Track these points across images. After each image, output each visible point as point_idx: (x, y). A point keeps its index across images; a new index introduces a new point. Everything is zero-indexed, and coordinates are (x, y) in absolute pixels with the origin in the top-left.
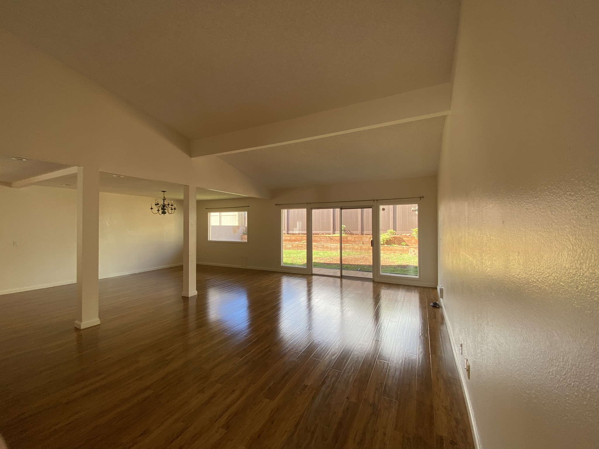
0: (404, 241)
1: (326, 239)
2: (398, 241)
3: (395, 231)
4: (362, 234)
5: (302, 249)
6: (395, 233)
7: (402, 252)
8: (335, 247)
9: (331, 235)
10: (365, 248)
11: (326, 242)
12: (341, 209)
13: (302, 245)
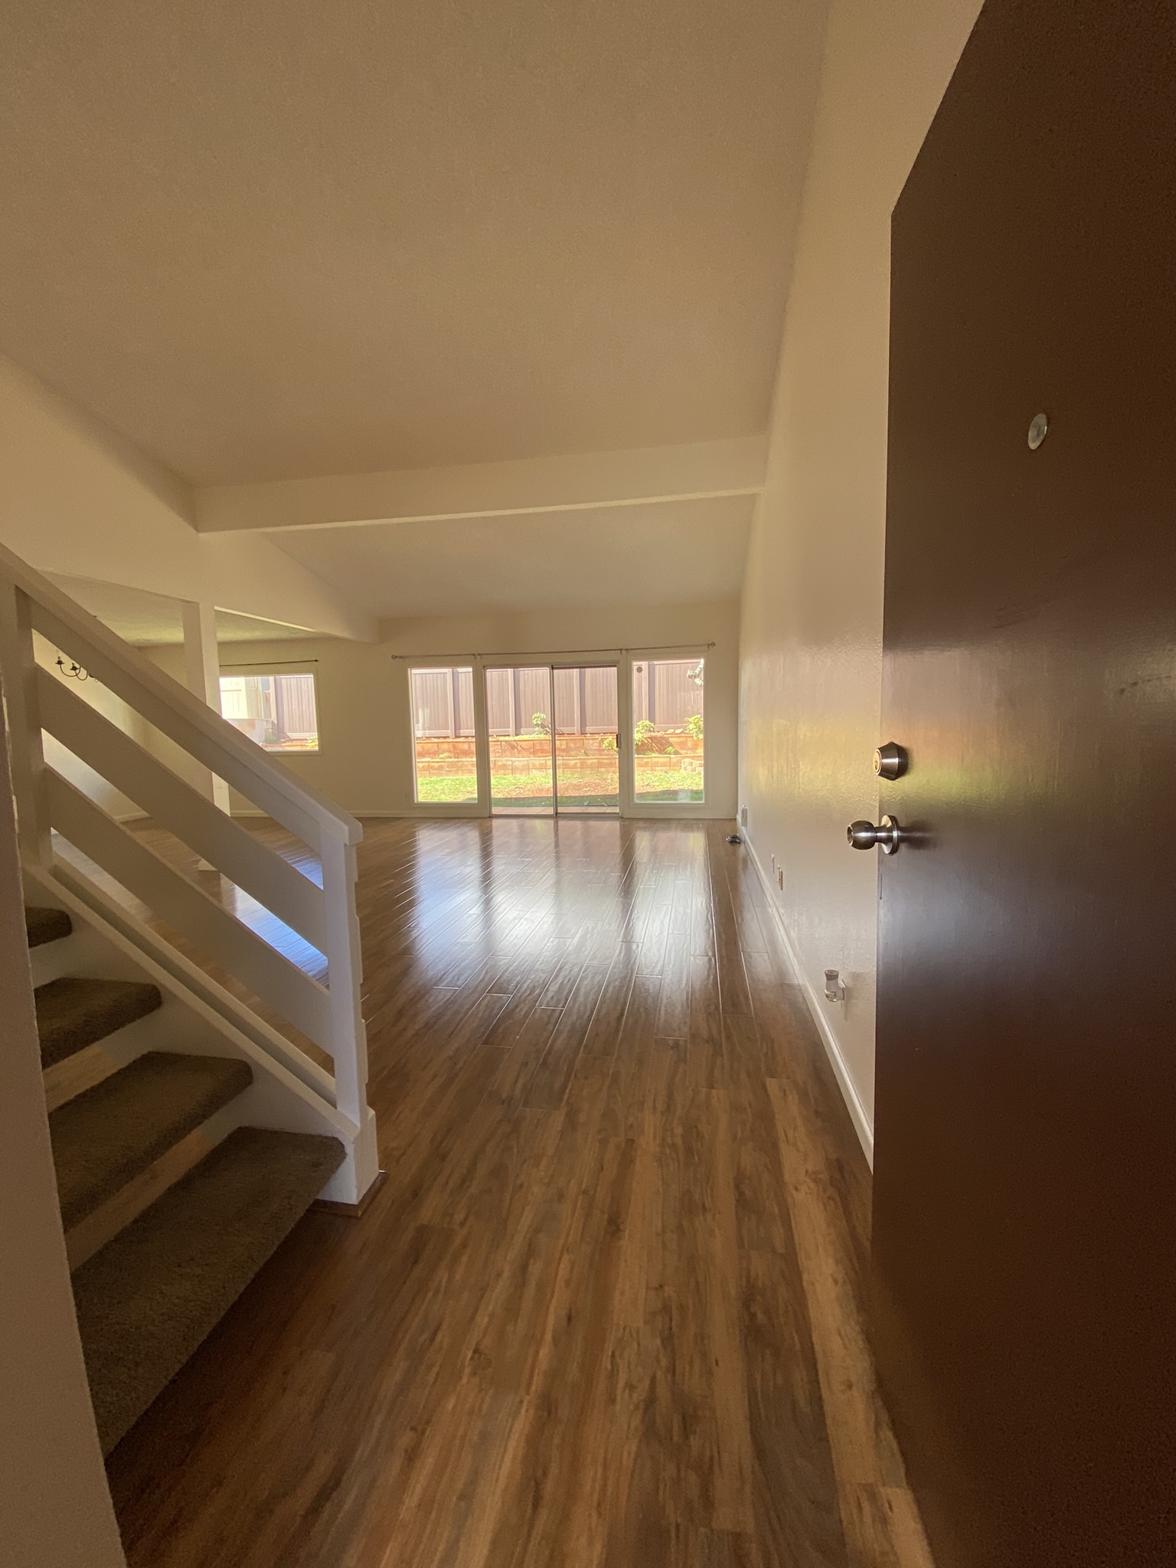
0: (671, 745)
1: (500, 747)
2: (659, 745)
3: (652, 724)
4: (582, 734)
5: (441, 775)
6: (653, 728)
7: (668, 768)
8: (523, 765)
9: (511, 738)
10: (591, 764)
11: (500, 754)
12: (553, 668)
13: (440, 764)
